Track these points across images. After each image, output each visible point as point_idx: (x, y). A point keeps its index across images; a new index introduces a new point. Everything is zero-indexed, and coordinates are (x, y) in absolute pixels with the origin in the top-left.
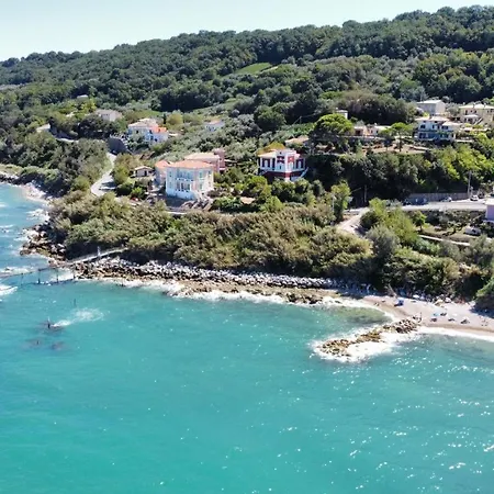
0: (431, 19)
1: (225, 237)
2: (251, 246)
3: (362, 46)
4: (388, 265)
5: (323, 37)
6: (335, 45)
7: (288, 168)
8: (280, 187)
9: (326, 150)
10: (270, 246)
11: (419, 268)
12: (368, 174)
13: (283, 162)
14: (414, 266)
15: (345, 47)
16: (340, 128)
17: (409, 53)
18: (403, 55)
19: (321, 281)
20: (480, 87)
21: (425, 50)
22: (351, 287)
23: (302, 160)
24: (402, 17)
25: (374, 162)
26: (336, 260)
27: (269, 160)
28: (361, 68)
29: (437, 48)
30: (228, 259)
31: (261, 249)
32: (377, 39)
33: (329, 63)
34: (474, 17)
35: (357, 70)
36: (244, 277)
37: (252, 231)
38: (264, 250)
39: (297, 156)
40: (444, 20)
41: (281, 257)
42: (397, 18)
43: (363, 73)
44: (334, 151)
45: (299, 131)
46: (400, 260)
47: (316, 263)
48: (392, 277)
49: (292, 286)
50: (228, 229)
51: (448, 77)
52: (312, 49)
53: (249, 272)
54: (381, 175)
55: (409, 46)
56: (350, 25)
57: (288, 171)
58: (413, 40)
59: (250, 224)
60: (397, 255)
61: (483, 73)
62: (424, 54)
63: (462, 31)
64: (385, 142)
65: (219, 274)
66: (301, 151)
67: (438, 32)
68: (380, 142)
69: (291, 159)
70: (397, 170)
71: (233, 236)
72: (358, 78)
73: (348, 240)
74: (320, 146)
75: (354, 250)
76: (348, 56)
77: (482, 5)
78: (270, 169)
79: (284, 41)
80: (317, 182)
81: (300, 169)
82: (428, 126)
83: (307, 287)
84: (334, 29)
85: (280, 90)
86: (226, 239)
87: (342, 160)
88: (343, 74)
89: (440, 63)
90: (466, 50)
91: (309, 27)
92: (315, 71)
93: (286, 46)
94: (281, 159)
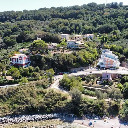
0: (50, 10)
1: (3, 99)
2: (17, 103)
3: (31, 17)
4: (80, 105)
5: (17, 14)
6: (22, 17)
7: (24, 62)
8: (23, 71)
9: (36, 53)
10: (27, 101)
11: (94, 105)
12: (57, 63)
13: (22, 60)
14: (92, 104)
15: (26, 17)
16: (43, 45)
17: (46, 19)
18: (44, 20)
19: (52, 115)
20: (70, 29)
21: (50, 19)
22: (65, 116)
23: (28, 58)
24: (41, 9)
25: (58, 58)
26: (57, 105)
27: (15, 59)
28: (33, 24)
29: (53, 18)
30: (7, 111)
31: (23, 104)
32: (35, 15)
33: (22, 22)
34: (62, 10)
35: (32, 24)
36: (16, 119)
37: (16, 95)
38: (24, 104)
39: (27, 57)
40: (54, 10)
41: (32, 106)
42: (39, 9)
43: (33, 25)
44: (39, 54)
45: (23, 46)
46: (85, 102)
47: (48, 107)
48: (83, 110)
49: (40, 120)
50: (5, 95)
51: (61, 26)
52: (15, 18)
53: (18, 116)
54: (61, 63)
55: (45, 17)
56: (25, 11)
57: (24, 63)
58: (46, 16)
59: (15, 91)
60: (83, 100)
61: (69, 25)
62: (50, 20)
63: (60, 14)
64: (57, 49)
65: (3, 119)
66: (27, 54)
67: (53, 14)
68: (55, 50)
69: (25, 58)
70: (66, 60)
71: (7, 98)
72: (33, 27)
73: (60, 95)
74: (33, 52)
75: (64, 99)
76: (27, 20)
77: (63, 7)
78: (16, 62)
79: (5, 15)
80: (37, 67)
81: (28, 62)
82: (70, 43)
83: (47, 119)
84: (20, 12)
85: (7, 30)
86: (5, 101)
87: (45, 58)
88: (28, 25)
89: (57, 22)
90: (62, 19)
91: (12, 11)
92: (18, 24)
93: (6, 17)
94: (21, 58)
